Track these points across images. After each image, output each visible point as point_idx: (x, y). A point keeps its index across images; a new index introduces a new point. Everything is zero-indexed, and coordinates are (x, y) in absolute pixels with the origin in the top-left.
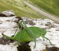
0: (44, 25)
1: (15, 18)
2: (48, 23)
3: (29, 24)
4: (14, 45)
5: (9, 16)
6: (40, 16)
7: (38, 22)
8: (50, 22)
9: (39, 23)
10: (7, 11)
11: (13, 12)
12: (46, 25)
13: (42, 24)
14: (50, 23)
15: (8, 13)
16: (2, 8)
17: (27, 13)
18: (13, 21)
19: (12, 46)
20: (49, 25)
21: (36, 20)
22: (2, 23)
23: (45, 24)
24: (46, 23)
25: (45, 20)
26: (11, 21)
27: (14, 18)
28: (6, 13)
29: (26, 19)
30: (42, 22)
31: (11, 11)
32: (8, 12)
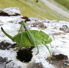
0: (58, 30)
1: (21, 18)
2: (64, 27)
3: (38, 27)
4: (15, 50)
5: (12, 15)
6: (57, 16)
7: (50, 24)
8: (66, 25)
9: (52, 26)
10: (10, 8)
11: (18, 9)
12: (61, 29)
13: (55, 28)
14: (67, 27)
15: (11, 11)
16: (4, 3)
17: (39, 12)
18: (18, 22)
19: (12, 52)
20: (65, 29)
21: (48, 22)
22: (2, 25)
23: (59, 28)
24: (62, 27)
25: (60, 22)
26: (15, 22)
27: (19, 19)
28: (8, 11)
29: (35, 20)
30: (56, 25)
31: (15, 9)
32: (12, 9)
